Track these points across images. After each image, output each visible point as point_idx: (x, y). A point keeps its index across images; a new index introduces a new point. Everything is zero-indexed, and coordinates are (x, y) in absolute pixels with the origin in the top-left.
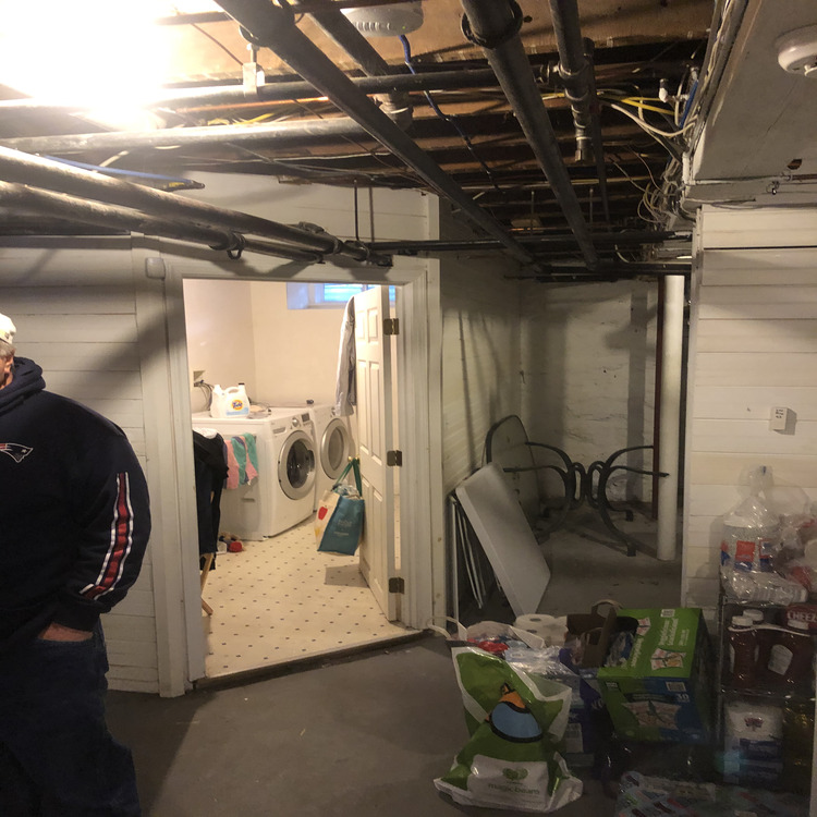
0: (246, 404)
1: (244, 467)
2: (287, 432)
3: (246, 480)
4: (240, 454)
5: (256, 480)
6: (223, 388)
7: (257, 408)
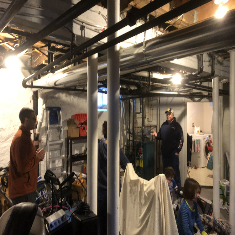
0: (200, 132)
1: (198, 147)
2: (206, 140)
3: (198, 151)
4: (197, 143)
5: (200, 151)
6: (196, 127)
7: (202, 133)
